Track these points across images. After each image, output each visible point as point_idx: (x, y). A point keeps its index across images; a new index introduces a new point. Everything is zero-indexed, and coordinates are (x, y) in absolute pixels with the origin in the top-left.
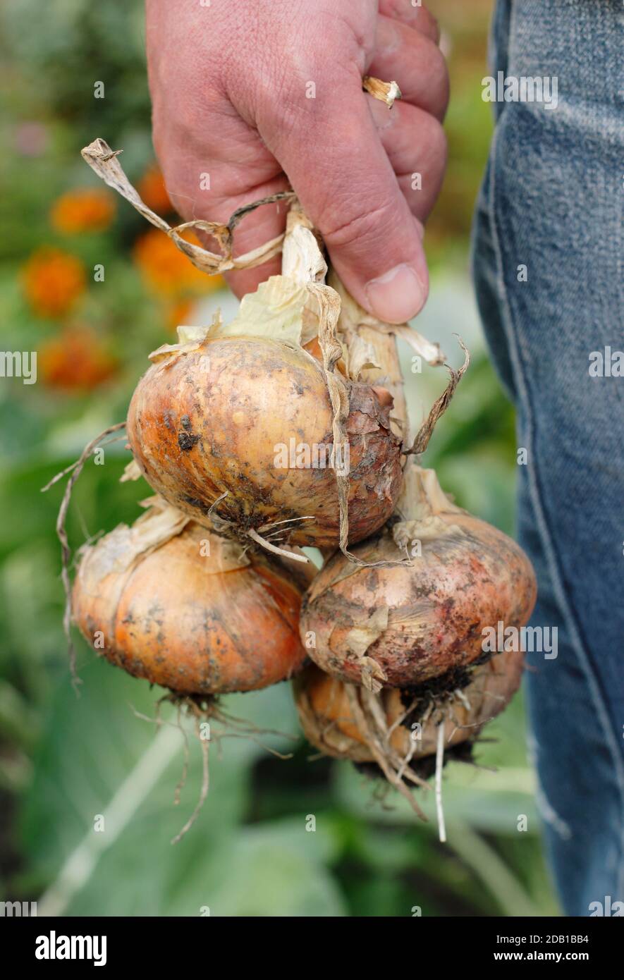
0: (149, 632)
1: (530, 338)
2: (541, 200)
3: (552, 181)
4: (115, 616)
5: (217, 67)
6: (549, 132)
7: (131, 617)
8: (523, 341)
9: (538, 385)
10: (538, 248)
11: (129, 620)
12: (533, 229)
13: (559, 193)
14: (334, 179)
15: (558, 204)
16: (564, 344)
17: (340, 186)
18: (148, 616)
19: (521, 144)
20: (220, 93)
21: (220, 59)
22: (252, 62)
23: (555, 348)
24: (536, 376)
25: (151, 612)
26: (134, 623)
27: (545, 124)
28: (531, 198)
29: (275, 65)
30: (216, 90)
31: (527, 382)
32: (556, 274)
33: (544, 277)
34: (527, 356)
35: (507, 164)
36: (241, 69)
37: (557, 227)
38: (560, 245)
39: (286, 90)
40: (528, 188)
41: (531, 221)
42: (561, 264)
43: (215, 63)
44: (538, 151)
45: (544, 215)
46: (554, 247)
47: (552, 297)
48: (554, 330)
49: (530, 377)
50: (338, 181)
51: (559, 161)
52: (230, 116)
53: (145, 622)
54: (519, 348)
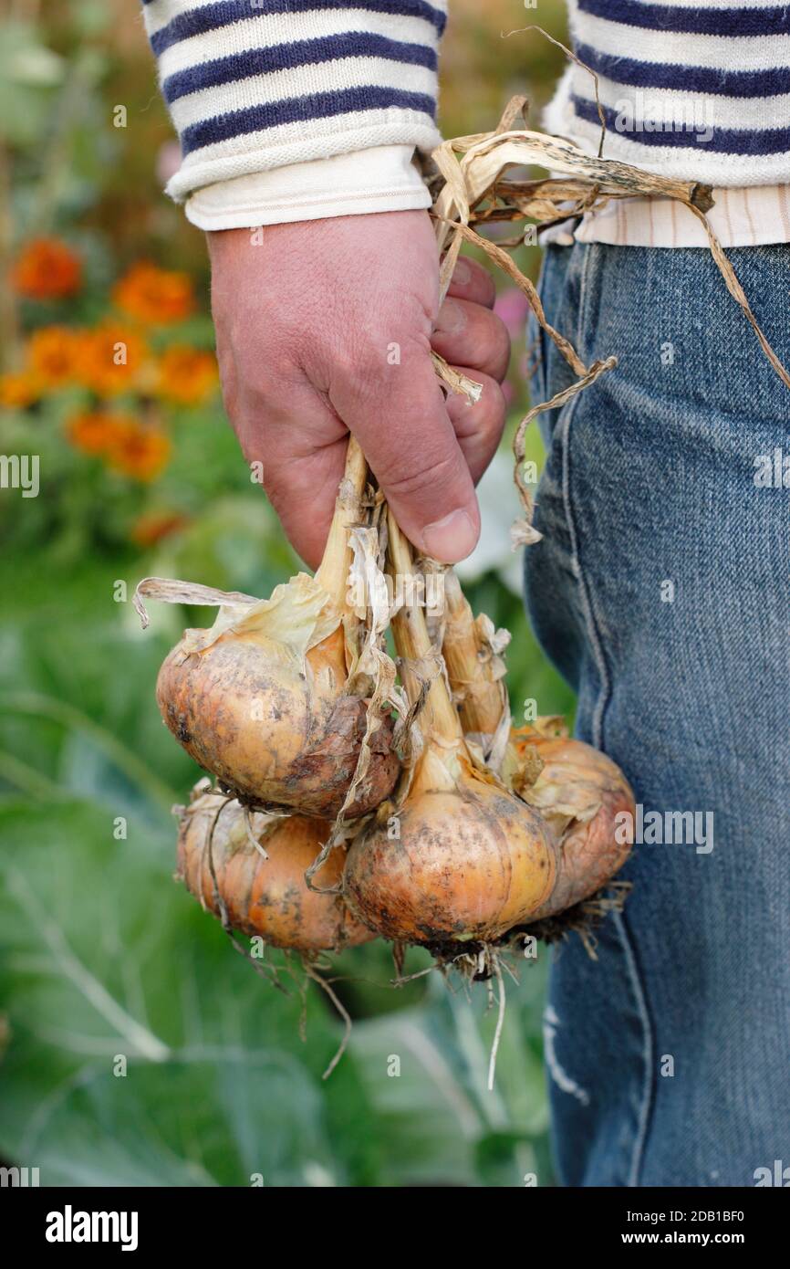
0: (286, 913)
1: (608, 614)
2: (623, 485)
3: (633, 468)
4: (249, 898)
5: (294, 339)
6: (630, 422)
7: (267, 899)
8: (599, 616)
9: (617, 657)
10: (621, 527)
11: (266, 901)
12: (615, 511)
13: (640, 479)
14: (405, 440)
15: (640, 489)
16: (642, 620)
17: (410, 447)
18: (284, 899)
19: (605, 432)
20: (294, 364)
21: (297, 333)
22: (330, 337)
23: (635, 624)
24: (615, 648)
25: (287, 895)
26: (271, 905)
27: (628, 415)
28: (611, 482)
29: (353, 341)
30: (290, 360)
31: (604, 654)
32: (637, 553)
33: (625, 555)
34: (604, 630)
35: (590, 450)
36: (319, 342)
37: (639, 509)
38: (640, 525)
39: (363, 364)
40: (610, 473)
41: (613, 503)
42: (641, 544)
43: (292, 336)
44: (619, 440)
45: (626, 498)
46: (636, 527)
47: (630, 575)
48: (631, 606)
49: (608, 649)
50: (409, 443)
51: (639, 451)
52: (302, 383)
53: (282, 905)
54: (595, 622)
